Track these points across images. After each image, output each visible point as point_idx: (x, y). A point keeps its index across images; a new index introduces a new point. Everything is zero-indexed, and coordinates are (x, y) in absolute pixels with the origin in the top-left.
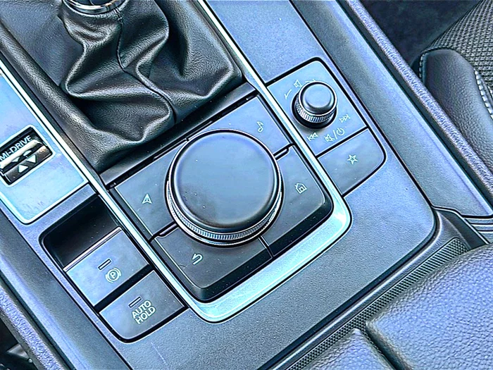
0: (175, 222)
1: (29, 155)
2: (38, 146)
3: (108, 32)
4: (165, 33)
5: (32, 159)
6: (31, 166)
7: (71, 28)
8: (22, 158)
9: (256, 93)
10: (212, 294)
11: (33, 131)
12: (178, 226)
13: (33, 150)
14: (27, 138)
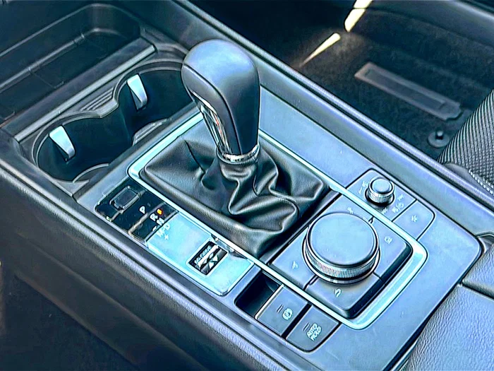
0: (316, 275)
1: (213, 257)
2: (217, 251)
3: (249, 171)
4: (276, 171)
5: (215, 259)
6: (216, 263)
7: (226, 174)
8: (209, 260)
9: (340, 194)
10: (353, 313)
11: (211, 242)
12: (319, 277)
13: (215, 253)
14: (209, 247)
